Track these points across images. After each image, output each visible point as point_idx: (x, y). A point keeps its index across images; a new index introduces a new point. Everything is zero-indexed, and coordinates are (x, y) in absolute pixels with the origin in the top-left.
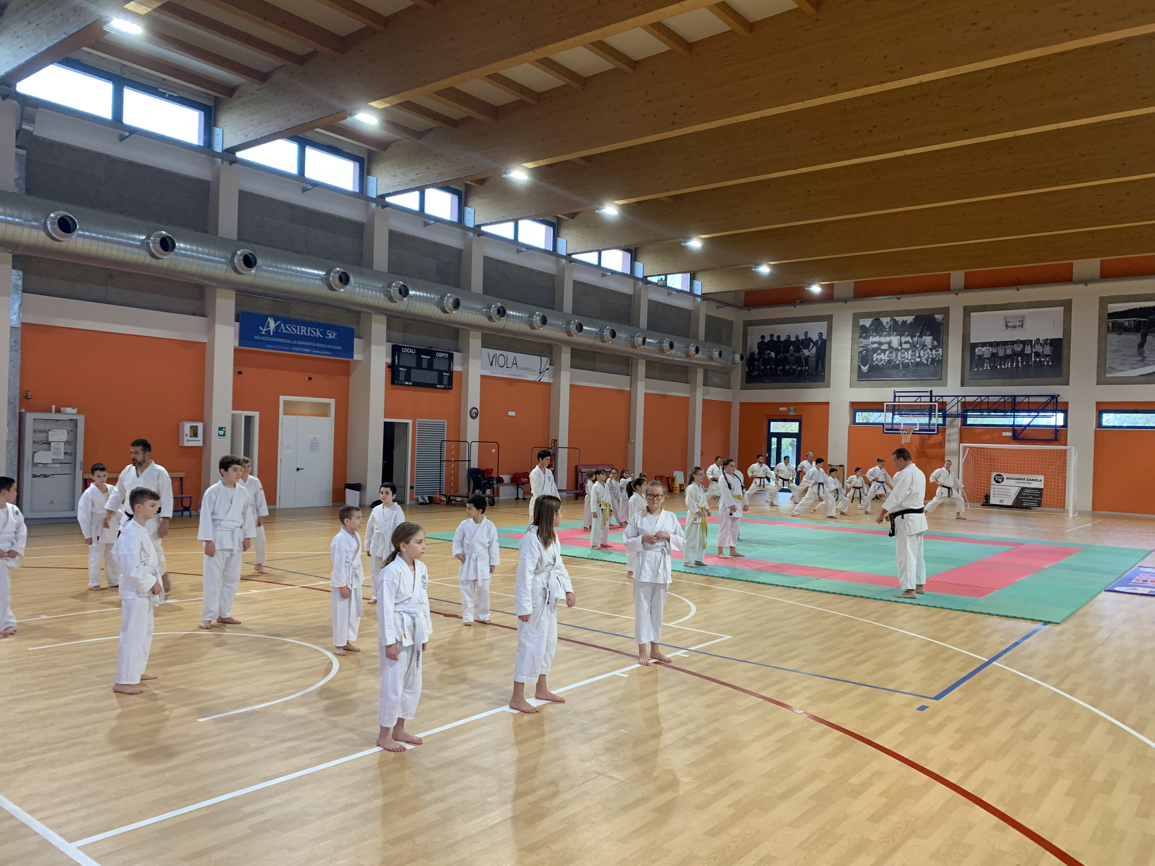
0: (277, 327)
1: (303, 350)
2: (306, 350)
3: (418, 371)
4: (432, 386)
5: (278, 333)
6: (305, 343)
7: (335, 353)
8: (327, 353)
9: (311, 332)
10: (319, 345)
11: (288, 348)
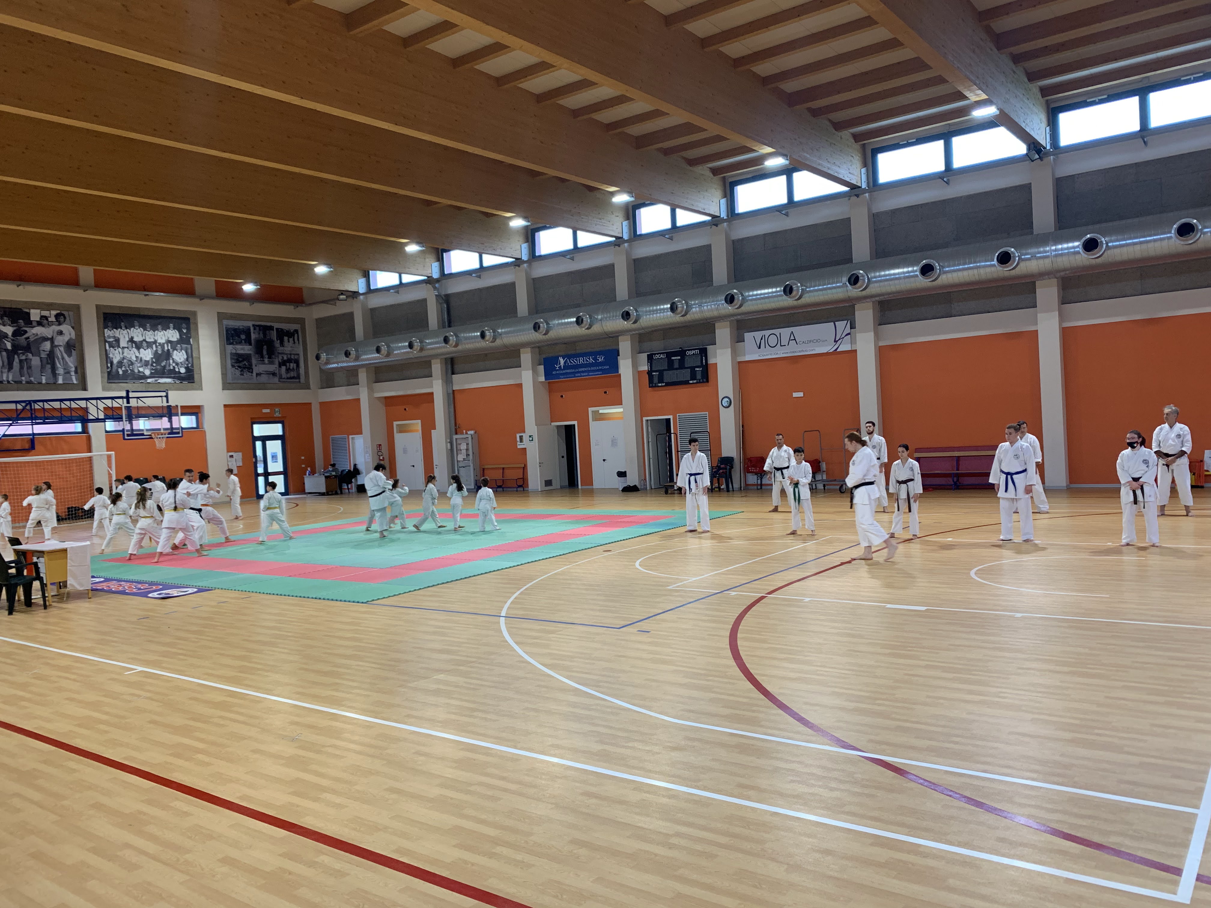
0: (565, 363)
1: (582, 374)
2: (585, 374)
3: (670, 372)
4: (686, 383)
5: (566, 367)
6: (583, 369)
7: (604, 371)
8: (599, 373)
9: (586, 360)
10: (592, 368)
11: (573, 376)
